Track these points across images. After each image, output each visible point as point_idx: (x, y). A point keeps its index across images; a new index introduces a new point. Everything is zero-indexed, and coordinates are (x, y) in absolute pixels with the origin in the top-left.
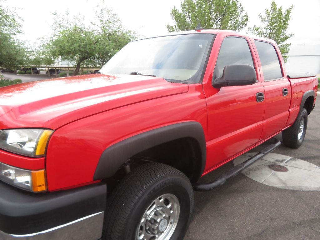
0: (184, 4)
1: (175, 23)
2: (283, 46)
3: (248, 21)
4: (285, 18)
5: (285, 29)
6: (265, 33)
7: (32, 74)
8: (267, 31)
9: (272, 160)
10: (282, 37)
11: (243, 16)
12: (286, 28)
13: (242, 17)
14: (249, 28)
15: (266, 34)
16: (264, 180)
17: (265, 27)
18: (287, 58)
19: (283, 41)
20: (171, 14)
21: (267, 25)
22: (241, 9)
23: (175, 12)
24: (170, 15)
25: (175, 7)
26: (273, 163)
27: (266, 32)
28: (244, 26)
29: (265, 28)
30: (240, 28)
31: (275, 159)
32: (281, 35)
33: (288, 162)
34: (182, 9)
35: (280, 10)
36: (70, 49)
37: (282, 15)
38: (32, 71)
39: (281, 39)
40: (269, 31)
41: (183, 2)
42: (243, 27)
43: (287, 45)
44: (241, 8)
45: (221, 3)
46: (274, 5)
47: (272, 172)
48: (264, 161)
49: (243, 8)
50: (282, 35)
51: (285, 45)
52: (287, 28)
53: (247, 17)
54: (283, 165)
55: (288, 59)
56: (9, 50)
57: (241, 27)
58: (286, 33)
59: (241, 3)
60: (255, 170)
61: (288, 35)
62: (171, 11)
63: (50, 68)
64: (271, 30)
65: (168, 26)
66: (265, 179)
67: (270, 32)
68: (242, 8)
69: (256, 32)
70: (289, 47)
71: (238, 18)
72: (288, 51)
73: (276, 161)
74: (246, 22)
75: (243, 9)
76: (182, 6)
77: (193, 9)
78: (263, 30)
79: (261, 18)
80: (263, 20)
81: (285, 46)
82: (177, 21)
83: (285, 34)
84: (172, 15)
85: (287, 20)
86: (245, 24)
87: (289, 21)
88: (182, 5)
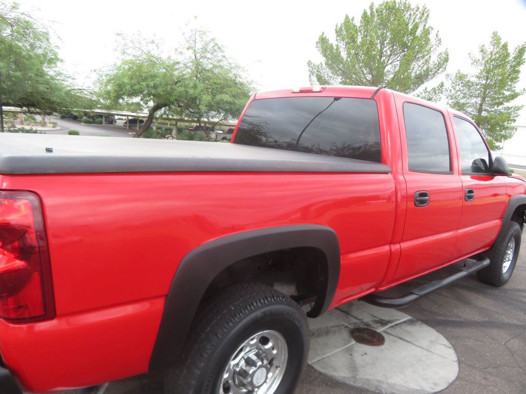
0: (341, 29)
1: (323, 60)
2: (509, 108)
3: (448, 63)
4: (514, 61)
5: (514, 79)
6: (477, 85)
7: (104, 124)
8: (481, 81)
9: (367, 319)
10: (507, 93)
11: (441, 54)
12: (516, 78)
13: (439, 55)
14: (448, 75)
15: (478, 87)
16: (319, 358)
17: (478, 74)
18: (514, 130)
19: (507, 101)
20: (317, 43)
21: (480, 72)
22: (438, 42)
23: (323, 41)
24: (315, 45)
25: (323, 33)
26: (367, 324)
27: (478, 82)
28: (441, 70)
29: (478, 77)
30: (434, 74)
31: (375, 317)
32: (506, 90)
33: (396, 328)
34: (337, 37)
35: (505, 47)
36: (133, 90)
37: (508, 55)
38: (104, 120)
39: (505, 96)
40: (484, 82)
41: (339, 25)
42: (439, 72)
43: (515, 108)
44: (437, 39)
45: (400, 30)
46: (496, 39)
47: (348, 343)
48: (351, 317)
49: (442, 40)
50: (508, 90)
51: (512, 107)
52: (519, 78)
53: (448, 55)
54: (381, 333)
55: (516, 132)
56: (38, 85)
57: (436, 72)
58: (515, 87)
59: (438, 31)
60: (319, 335)
61: (517, 90)
62: (317, 40)
63: (130, 118)
64: (487, 80)
65: (309, 63)
66: (324, 357)
67: (486, 83)
68: (440, 40)
69: (460, 82)
70: (519, 112)
71: (430, 57)
72: (516, 118)
73: (375, 321)
74: (445, 64)
75: (441, 42)
76: (337, 32)
77: (352, 37)
78: (474, 79)
79: (472, 60)
80: (475, 62)
81: (512, 109)
82: (325, 56)
83: (514, 89)
84: (318, 46)
85: (519, 64)
86: (444, 66)
87: (521, 65)
88: (336, 30)
